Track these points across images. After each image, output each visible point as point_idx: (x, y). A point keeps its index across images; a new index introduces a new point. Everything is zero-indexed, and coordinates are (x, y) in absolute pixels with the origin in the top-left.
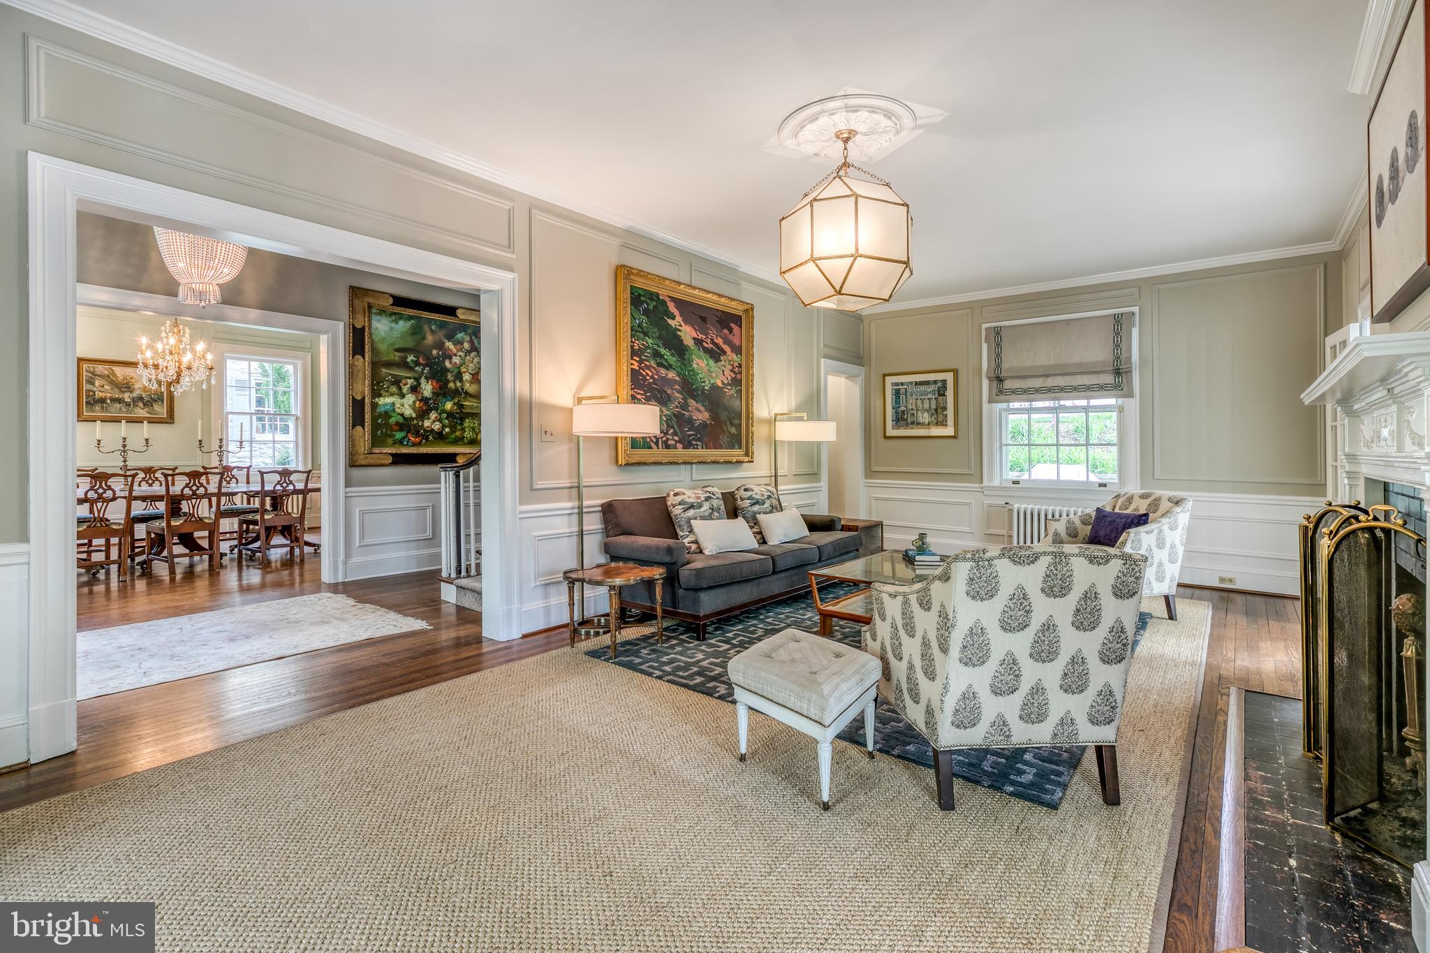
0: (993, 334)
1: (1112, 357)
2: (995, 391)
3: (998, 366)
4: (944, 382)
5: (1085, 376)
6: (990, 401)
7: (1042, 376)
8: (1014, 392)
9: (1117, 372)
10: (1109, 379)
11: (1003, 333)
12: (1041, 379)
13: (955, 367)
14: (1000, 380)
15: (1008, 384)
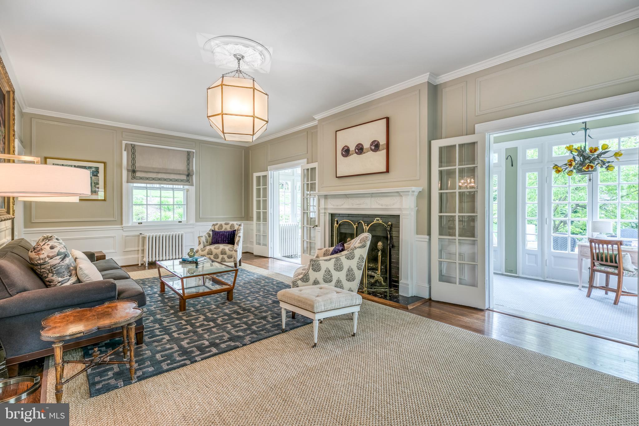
0: (130, 148)
1: (186, 169)
2: (130, 177)
3: (134, 164)
4: (97, 169)
5: (175, 175)
6: (128, 182)
7: (157, 172)
8: (141, 178)
9: (188, 175)
10: (184, 177)
11: (136, 148)
12: (155, 174)
13: (104, 161)
14: (134, 171)
15: (138, 174)
